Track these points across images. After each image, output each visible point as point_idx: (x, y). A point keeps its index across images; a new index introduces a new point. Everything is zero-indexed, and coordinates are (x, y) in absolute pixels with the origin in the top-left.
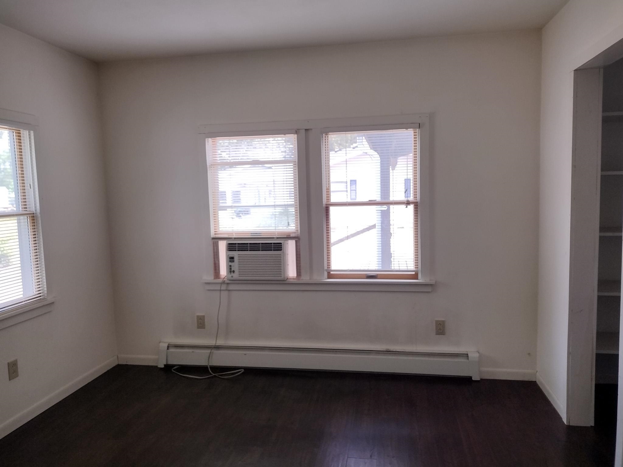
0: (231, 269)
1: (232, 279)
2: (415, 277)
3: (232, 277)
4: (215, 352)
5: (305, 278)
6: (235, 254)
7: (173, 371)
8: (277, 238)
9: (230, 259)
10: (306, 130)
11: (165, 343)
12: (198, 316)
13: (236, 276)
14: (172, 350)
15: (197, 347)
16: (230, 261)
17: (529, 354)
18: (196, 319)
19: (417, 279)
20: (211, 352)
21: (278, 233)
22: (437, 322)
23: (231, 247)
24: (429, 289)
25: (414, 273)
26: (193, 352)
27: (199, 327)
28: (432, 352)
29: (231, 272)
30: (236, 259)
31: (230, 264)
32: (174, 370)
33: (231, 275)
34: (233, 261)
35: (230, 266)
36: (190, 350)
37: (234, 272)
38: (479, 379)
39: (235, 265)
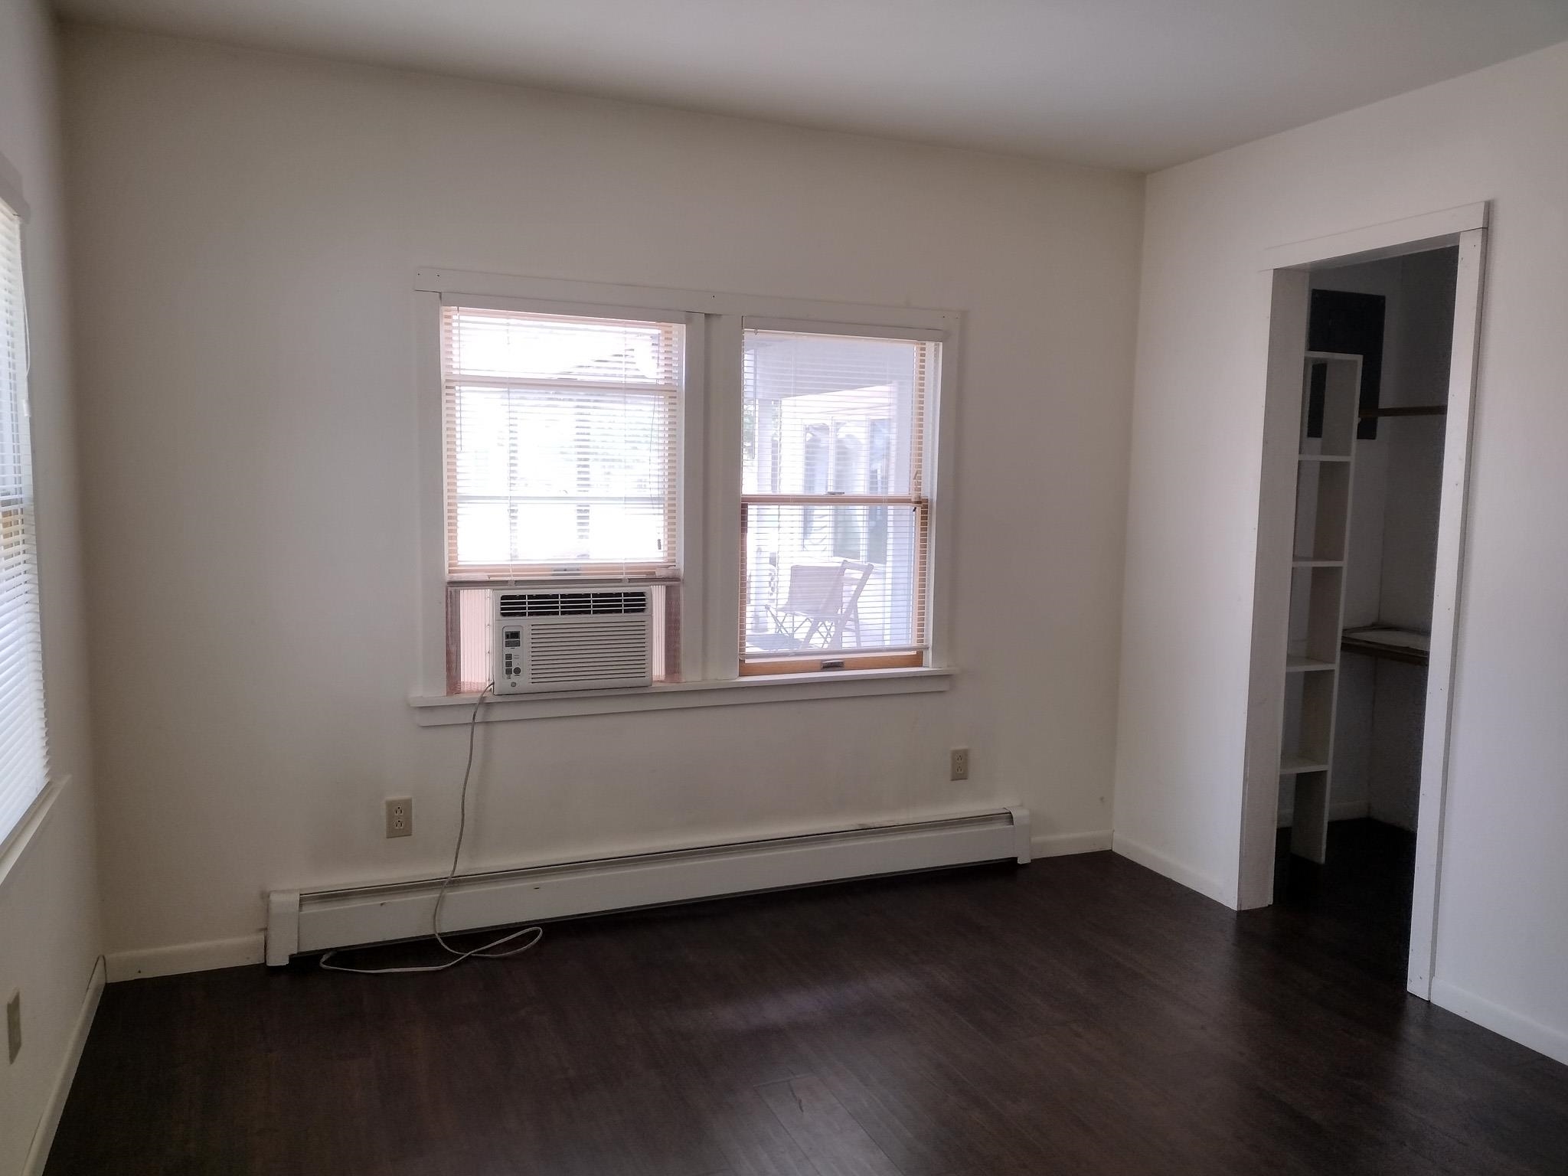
0: (509, 664)
1: (513, 690)
2: (917, 660)
3: (514, 685)
4: (452, 894)
5: (691, 677)
6: (524, 624)
7: (324, 966)
8: (630, 580)
9: (507, 637)
10: (707, 315)
11: (290, 891)
12: (390, 804)
13: (524, 681)
14: (311, 909)
15: (390, 889)
16: (508, 644)
17: (1102, 799)
18: (383, 813)
19: (921, 665)
20: (440, 897)
21: (627, 568)
22: (955, 753)
23: (510, 606)
24: (943, 686)
25: (914, 653)
26: (382, 904)
27: (392, 833)
28: (949, 818)
29: (509, 672)
30: (525, 638)
31: (509, 650)
32: (324, 963)
33: (511, 681)
34: (518, 644)
35: (509, 657)
36: (374, 902)
37: (518, 671)
38: (1030, 861)
39: (523, 654)
